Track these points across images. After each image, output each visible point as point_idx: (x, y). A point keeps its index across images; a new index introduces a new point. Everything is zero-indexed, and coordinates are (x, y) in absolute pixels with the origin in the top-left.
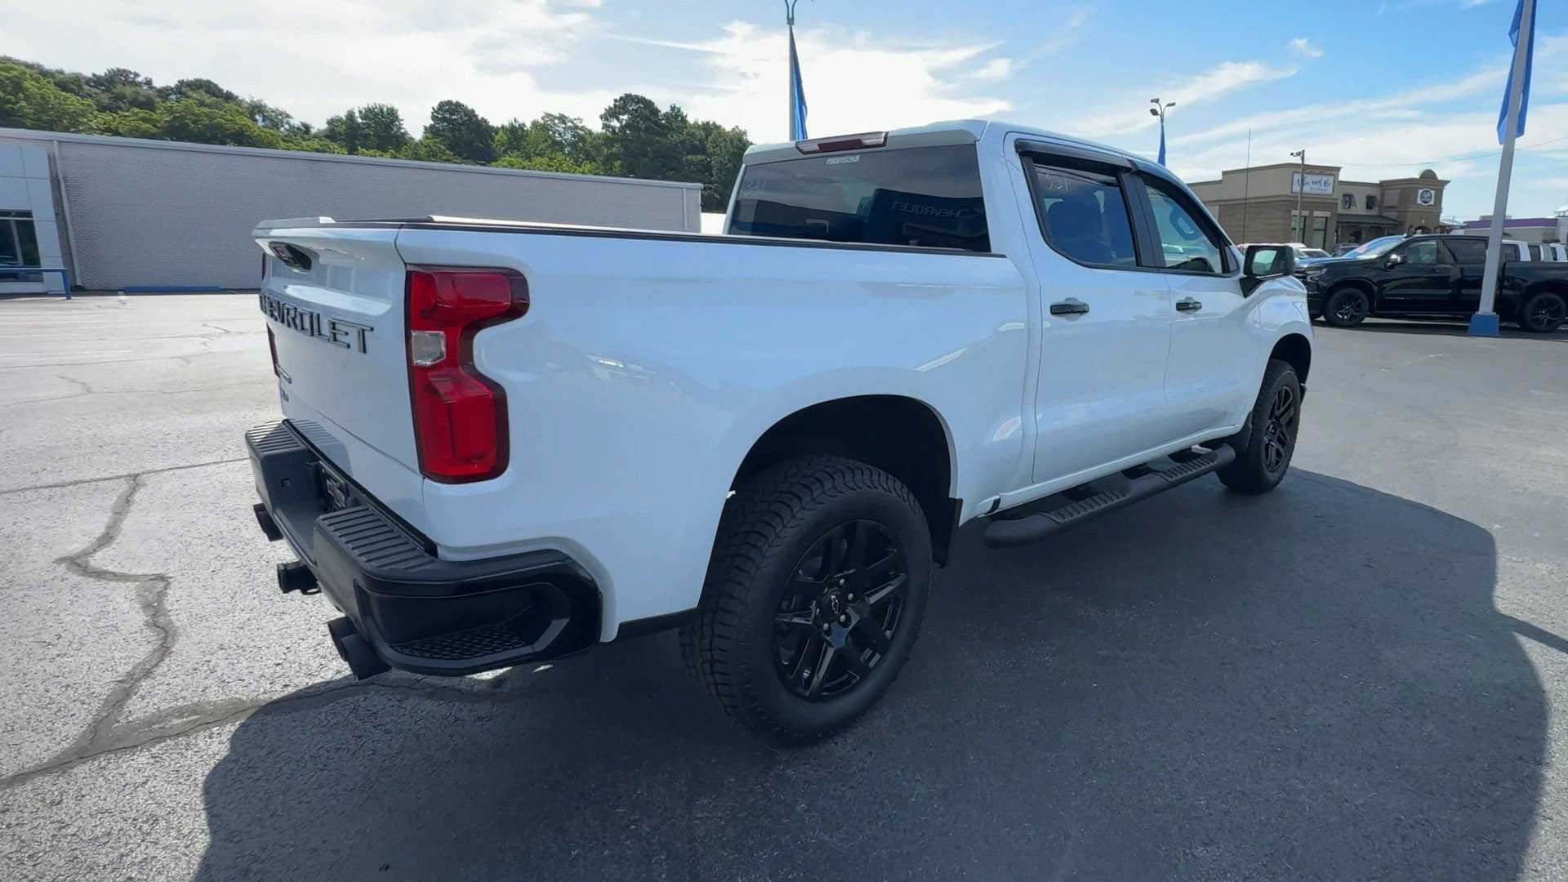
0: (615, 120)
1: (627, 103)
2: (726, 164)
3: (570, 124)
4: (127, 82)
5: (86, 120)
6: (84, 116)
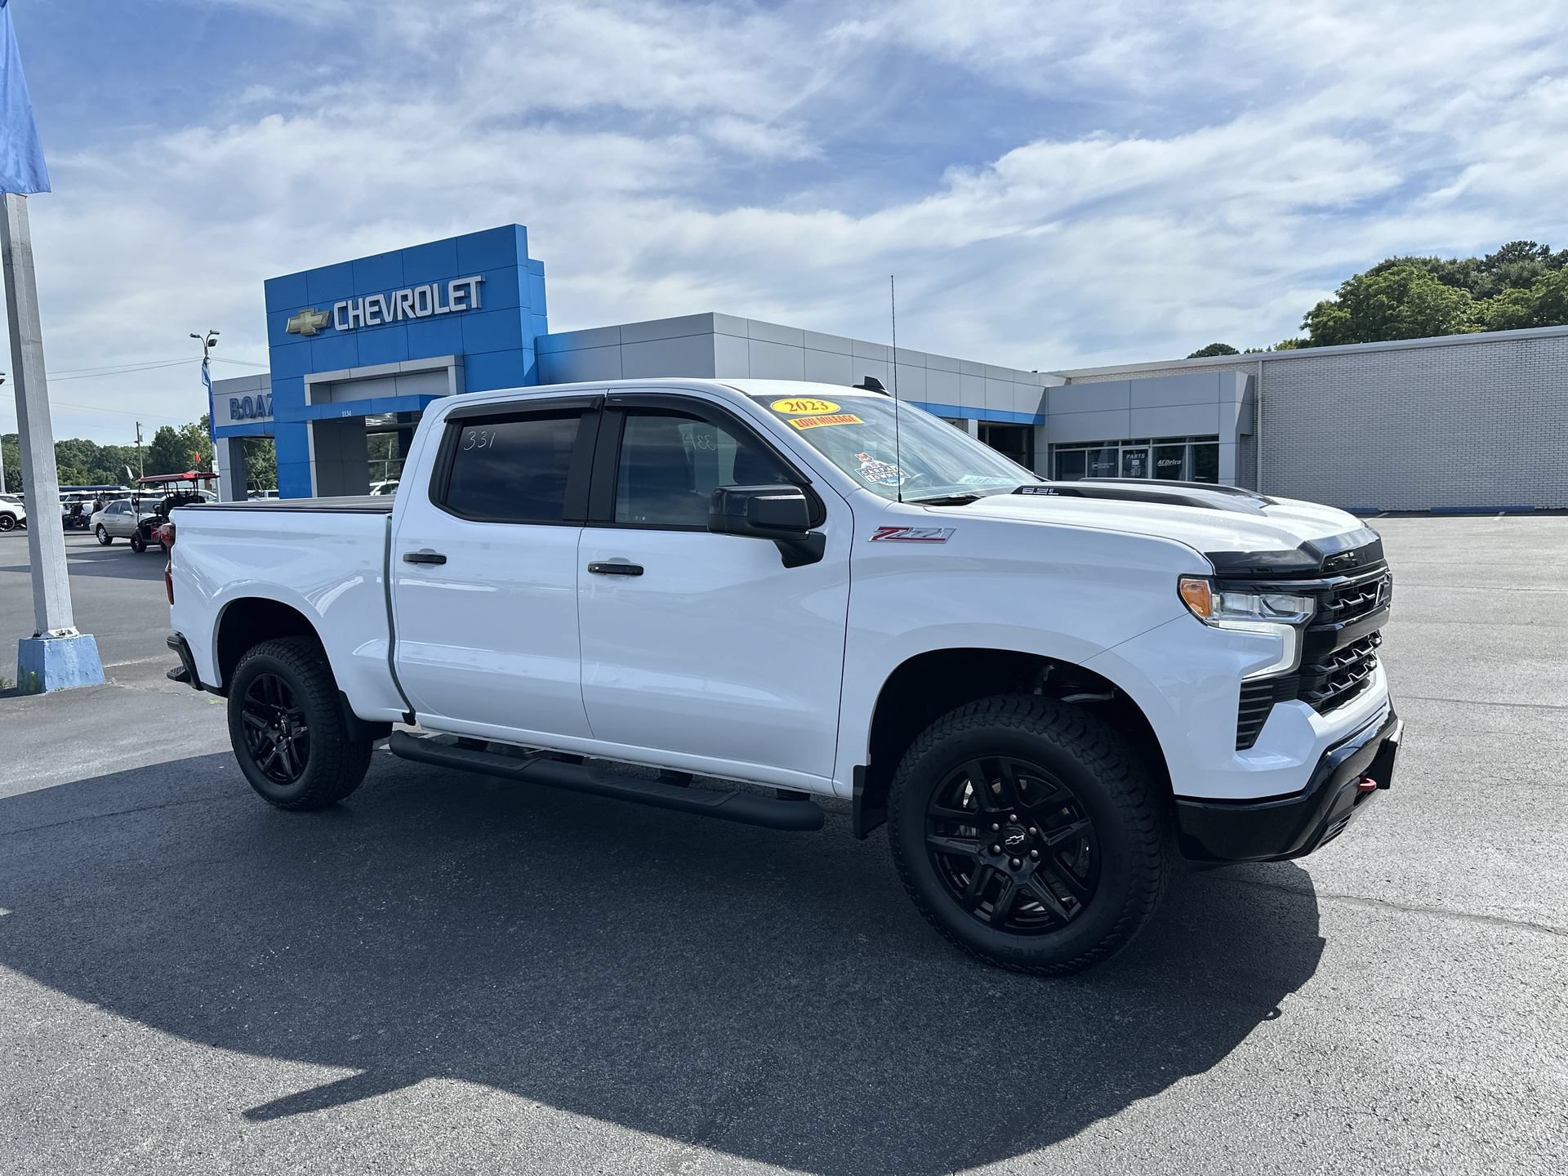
4: (1519, 256)
5: (1459, 313)
6: (1456, 309)
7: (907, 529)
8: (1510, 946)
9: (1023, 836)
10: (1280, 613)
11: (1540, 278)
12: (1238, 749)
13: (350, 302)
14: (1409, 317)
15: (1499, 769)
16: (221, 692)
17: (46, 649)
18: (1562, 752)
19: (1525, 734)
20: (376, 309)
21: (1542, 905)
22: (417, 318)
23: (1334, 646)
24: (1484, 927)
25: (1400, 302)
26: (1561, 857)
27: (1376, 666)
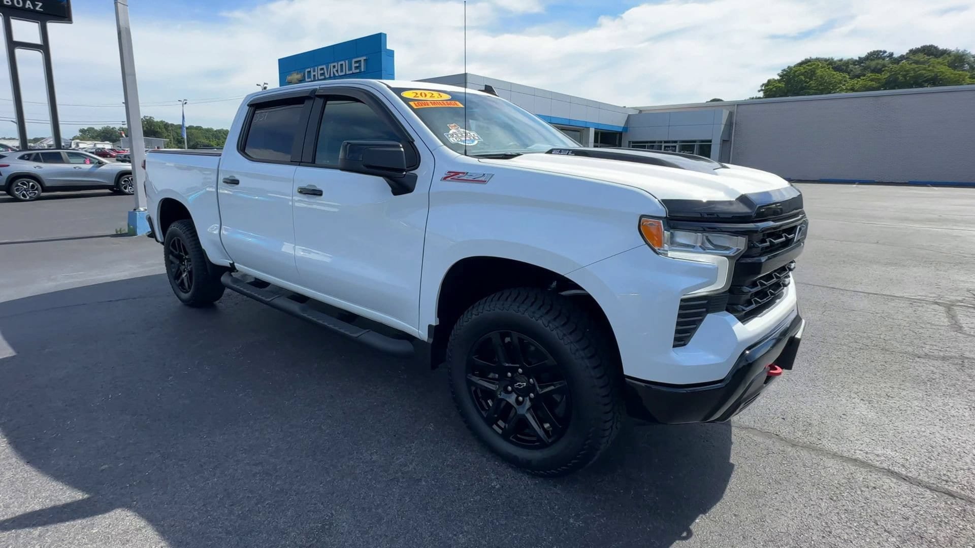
4: (876, 57)
5: (841, 85)
6: (841, 83)
7: (464, 173)
8: (874, 490)
9: (525, 384)
10: (717, 247)
11: (887, 68)
12: (674, 346)
13: (312, 69)
14: (815, 87)
15: (861, 337)
16: (163, 243)
17: (138, 217)
18: (903, 328)
19: (877, 313)
20: (322, 72)
21: (897, 454)
22: (339, 76)
23: (759, 273)
24: (853, 468)
25: (811, 79)
26: (909, 412)
27: (789, 283)
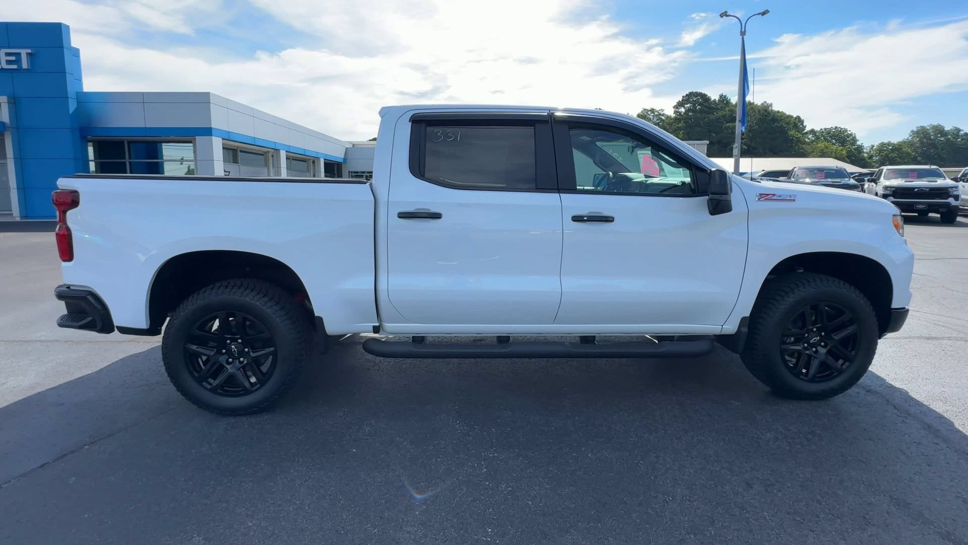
0: (682, 108)
1: (690, 97)
2: (754, 126)
3: (656, 113)
7: (772, 195)
9: (819, 337)
